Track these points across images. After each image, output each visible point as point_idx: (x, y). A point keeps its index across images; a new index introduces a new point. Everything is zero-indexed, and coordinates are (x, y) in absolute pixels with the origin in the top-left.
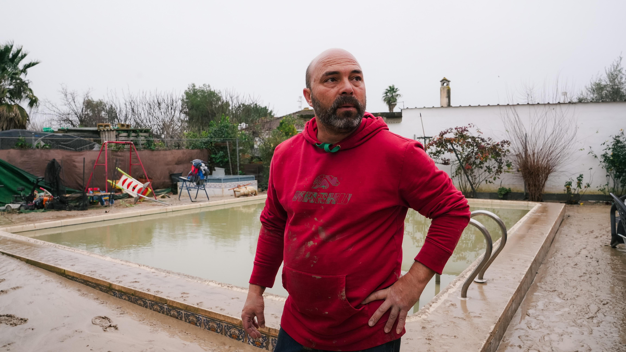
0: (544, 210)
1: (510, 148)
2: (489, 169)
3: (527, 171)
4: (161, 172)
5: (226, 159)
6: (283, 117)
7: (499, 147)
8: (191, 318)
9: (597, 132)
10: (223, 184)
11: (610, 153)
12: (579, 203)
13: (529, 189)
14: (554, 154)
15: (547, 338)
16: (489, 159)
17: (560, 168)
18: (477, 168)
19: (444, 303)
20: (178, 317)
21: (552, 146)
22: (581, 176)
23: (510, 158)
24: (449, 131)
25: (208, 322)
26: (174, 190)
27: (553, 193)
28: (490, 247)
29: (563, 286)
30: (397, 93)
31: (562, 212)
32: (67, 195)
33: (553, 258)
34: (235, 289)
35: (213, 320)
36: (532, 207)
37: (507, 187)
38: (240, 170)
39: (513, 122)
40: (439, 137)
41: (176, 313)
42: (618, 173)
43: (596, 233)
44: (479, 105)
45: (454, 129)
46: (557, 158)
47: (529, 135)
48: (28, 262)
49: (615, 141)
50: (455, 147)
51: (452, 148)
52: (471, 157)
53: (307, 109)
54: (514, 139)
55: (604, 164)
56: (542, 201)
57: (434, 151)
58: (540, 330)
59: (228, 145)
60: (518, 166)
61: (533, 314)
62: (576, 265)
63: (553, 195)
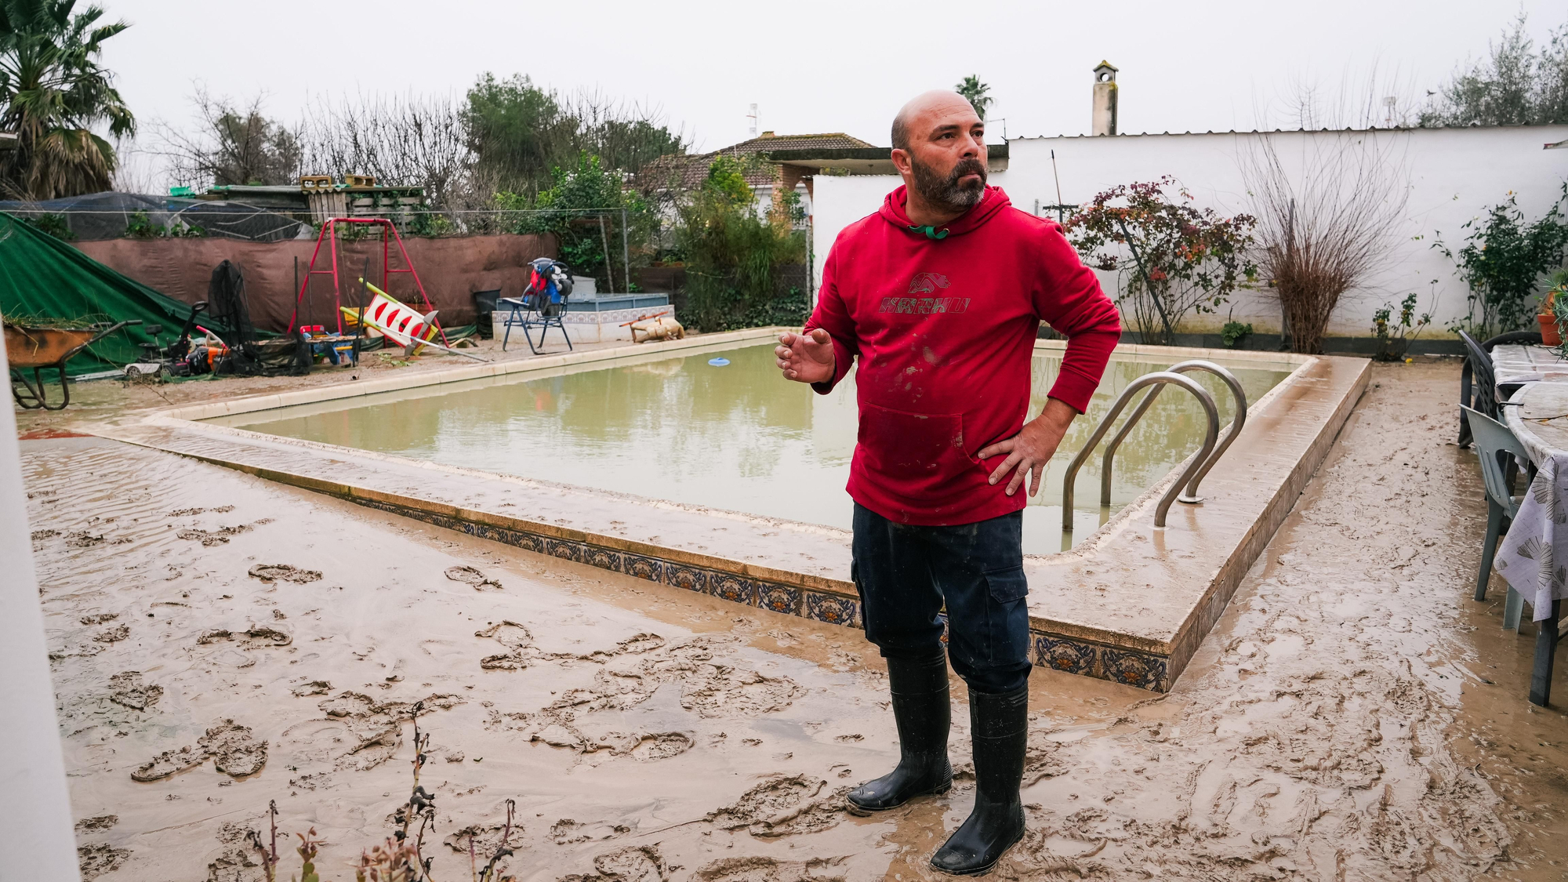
0: (1324, 372)
1: (1254, 234)
2: (1204, 280)
3: (1291, 285)
4: (452, 287)
5: (598, 258)
6: (716, 153)
7: (1230, 230)
8: (639, 566)
9: (1455, 198)
10: (599, 315)
11: (1481, 245)
12: (1403, 358)
13: (1293, 325)
14: (1353, 247)
15: (1313, 599)
16: (1206, 256)
17: (1365, 280)
18: (1177, 279)
19: (1123, 535)
20: (612, 566)
21: (1351, 228)
22: (1412, 298)
23: (1254, 257)
24: (1118, 192)
25: (675, 572)
26: (484, 329)
27: (1347, 335)
28: (1215, 428)
29: (1352, 515)
30: (986, 94)
31: (1362, 377)
32: (261, 343)
33: (1336, 468)
34: (713, 514)
35: (686, 567)
36: (1297, 366)
37: (1244, 323)
38: (630, 282)
39: (1264, 172)
40: (1092, 206)
41: (606, 559)
42: (1495, 293)
43: (1431, 421)
44: (1188, 133)
45: (1128, 186)
46: (1359, 256)
47: (1299, 203)
48: (261, 474)
49: (1495, 218)
50: (1129, 229)
51: (1121, 232)
52: (1164, 253)
53: (770, 136)
54: (1264, 213)
55: (1465, 271)
56: (1320, 353)
57: (1080, 239)
58: (1301, 586)
59: (602, 224)
60: (1271, 275)
61: (1289, 561)
62: (1382, 479)
63: (1348, 340)
